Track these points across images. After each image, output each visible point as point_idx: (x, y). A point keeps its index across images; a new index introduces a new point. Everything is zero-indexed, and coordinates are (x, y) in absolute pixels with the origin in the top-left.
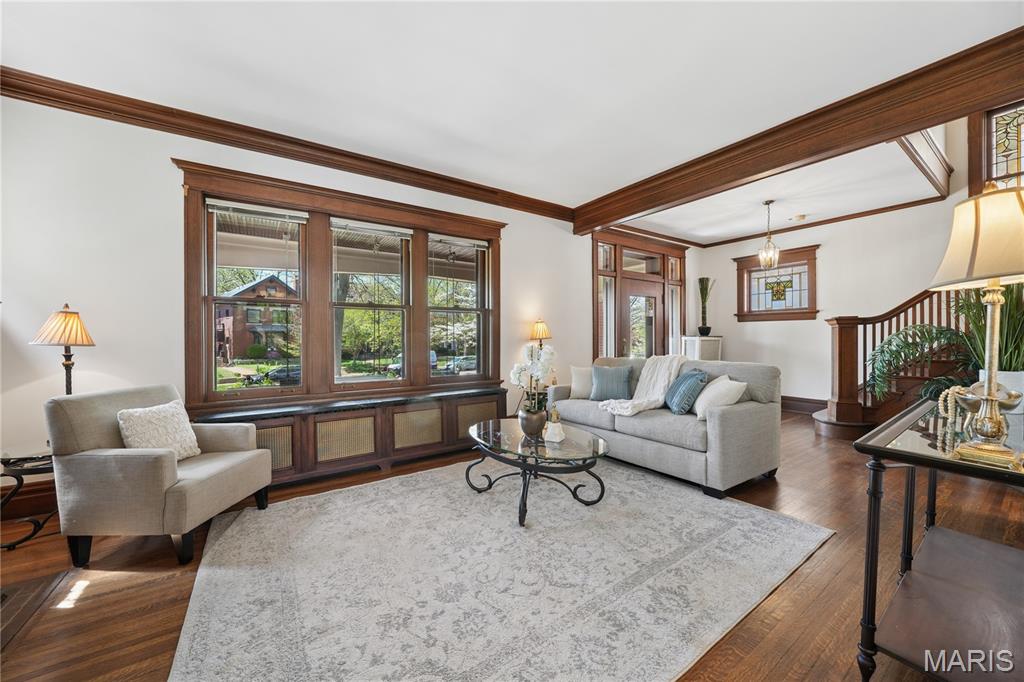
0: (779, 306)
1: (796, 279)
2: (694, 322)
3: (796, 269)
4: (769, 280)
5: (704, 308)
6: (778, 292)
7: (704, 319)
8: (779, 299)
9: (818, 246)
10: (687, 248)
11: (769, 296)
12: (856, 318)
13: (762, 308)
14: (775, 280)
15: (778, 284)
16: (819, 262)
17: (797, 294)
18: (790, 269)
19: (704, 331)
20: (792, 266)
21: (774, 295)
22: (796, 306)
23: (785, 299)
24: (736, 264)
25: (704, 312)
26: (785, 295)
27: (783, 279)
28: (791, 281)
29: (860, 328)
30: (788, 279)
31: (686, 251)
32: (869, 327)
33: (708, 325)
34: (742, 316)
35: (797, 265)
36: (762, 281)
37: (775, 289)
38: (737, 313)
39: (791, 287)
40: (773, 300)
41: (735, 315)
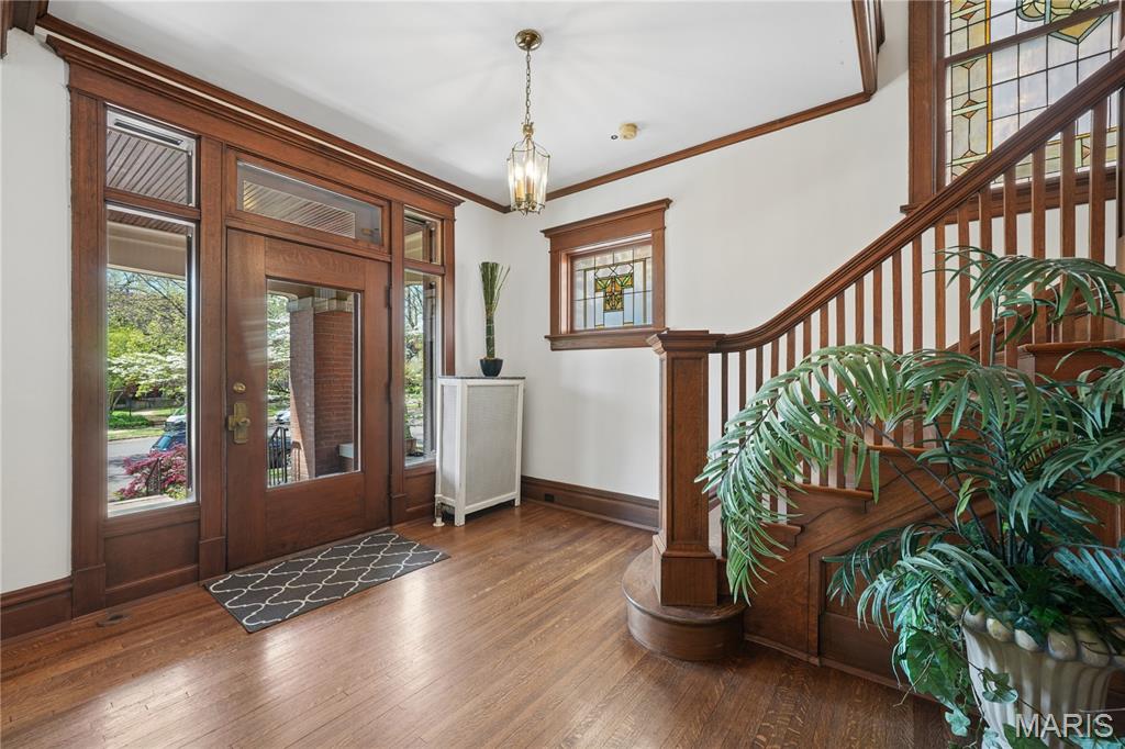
0: (613, 321)
1: (638, 270)
2: (470, 351)
3: (639, 252)
4: (601, 273)
5: (490, 321)
6: (614, 295)
7: (490, 343)
8: (613, 309)
9: (667, 203)
10: (459, 202)
11: (600, 301)
12: (703, 336)
13: (590, 326)
14: (608, 272)
15: (613, 279)
16: (669, 234)
17: (639, 297)
18: (631, 252)
19: (491, 367)
20: (633, 244)
21: (607, 301)
22: (639, 322)
23: (622, 308)
24: (549, 241)
25: (490, 331)
26: (621, 300)
27: (619, 271)
28: (632, 275)
29: (715, 359)
30: (628, 269)
31: (457, 209)
32: (734, 357)
33: (497, 356)
34: (558, 340)
35: (640, 243)
36: (591, 274)
37: (608, 289)
38: (549, 334)
39: (632, 286)
40: (605, 310)
41: (546, 337)
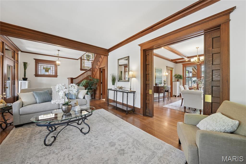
0: (47, 74)
1: (51, 68)
2: (21, 75)
3: (52, 66)
4: (44, 67)
6: (47, 70)
7: (25, 75)
8: (47, 72)
12: (73, 78)
13: (42, 74)
14: (46, 67)
15: (47, 68)
17: (52, 71)
18: (50, 65)
19: (25, 79)
20: (51, 65)
21: (45, 71)
22: (51, 74)
23: (49, 72)
24: (34, 61)
25: (25, 73)
27: (48, 67)
28: (50, 68)
29: (74, 80)
30: (50, 67)
31: (19, 52)
33: (26, 77)
34: (37, 75)
35: (52, 65)
36: (42, 67)
37: (46, 69)
38: (35, 74)
39: (50, 69)
40: (45, 72)
41: (34, 75)
